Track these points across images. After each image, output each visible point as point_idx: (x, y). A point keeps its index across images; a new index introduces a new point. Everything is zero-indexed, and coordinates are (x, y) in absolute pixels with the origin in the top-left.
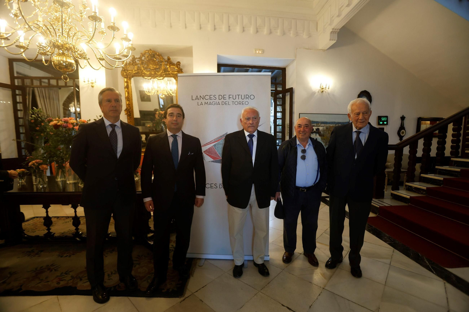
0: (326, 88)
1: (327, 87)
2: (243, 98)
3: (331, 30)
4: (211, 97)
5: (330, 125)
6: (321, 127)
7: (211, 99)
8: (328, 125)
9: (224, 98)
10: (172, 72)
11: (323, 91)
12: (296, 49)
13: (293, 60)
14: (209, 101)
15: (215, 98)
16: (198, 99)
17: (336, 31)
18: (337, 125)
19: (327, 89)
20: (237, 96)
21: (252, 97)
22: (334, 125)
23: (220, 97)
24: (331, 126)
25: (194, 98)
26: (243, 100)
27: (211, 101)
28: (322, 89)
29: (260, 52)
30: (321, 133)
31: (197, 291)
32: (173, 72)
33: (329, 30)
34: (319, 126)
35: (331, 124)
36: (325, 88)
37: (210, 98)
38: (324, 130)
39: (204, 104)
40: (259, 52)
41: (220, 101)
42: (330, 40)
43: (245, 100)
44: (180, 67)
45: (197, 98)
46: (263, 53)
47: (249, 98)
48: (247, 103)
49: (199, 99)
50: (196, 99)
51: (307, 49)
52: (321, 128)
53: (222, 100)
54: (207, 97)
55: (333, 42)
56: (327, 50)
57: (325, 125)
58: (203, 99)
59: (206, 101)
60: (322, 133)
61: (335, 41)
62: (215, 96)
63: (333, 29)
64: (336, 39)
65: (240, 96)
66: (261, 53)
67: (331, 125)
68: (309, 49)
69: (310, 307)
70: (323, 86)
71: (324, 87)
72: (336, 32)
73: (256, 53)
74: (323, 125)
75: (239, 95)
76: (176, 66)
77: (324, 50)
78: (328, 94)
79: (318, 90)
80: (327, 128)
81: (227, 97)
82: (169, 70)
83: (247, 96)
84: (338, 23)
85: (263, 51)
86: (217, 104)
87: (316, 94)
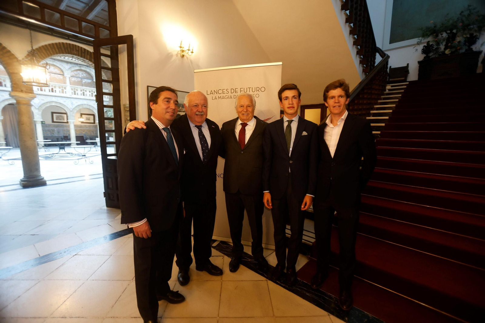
0: (188, 51)
2: (254, 90)
4: (224, 90)
7: (223, 93)
9: (236, 91)
14: (222, 95)
20: (248, 89)
21: (263, 89)
23: (232, 91)
25: (209, 92)
26: (254, 93)
27: (224, 95)
28: (183, 51)
39: (217, 98)
41: (232, 95)
43: (256, 93)
47: (260, 90)
48: (257, 96)
49: (213, 94)
50: (210, 94)
53: (234, 94)
54: (220, 92)
58: (217, 94)
59: (220, 95)
62: (227, 90)
65: (251, 89)
75: (249, 88)
79: (176, 53)
81: (238, 90)
83: (258, 89)
86: (229, 98)
87: (174, 58)
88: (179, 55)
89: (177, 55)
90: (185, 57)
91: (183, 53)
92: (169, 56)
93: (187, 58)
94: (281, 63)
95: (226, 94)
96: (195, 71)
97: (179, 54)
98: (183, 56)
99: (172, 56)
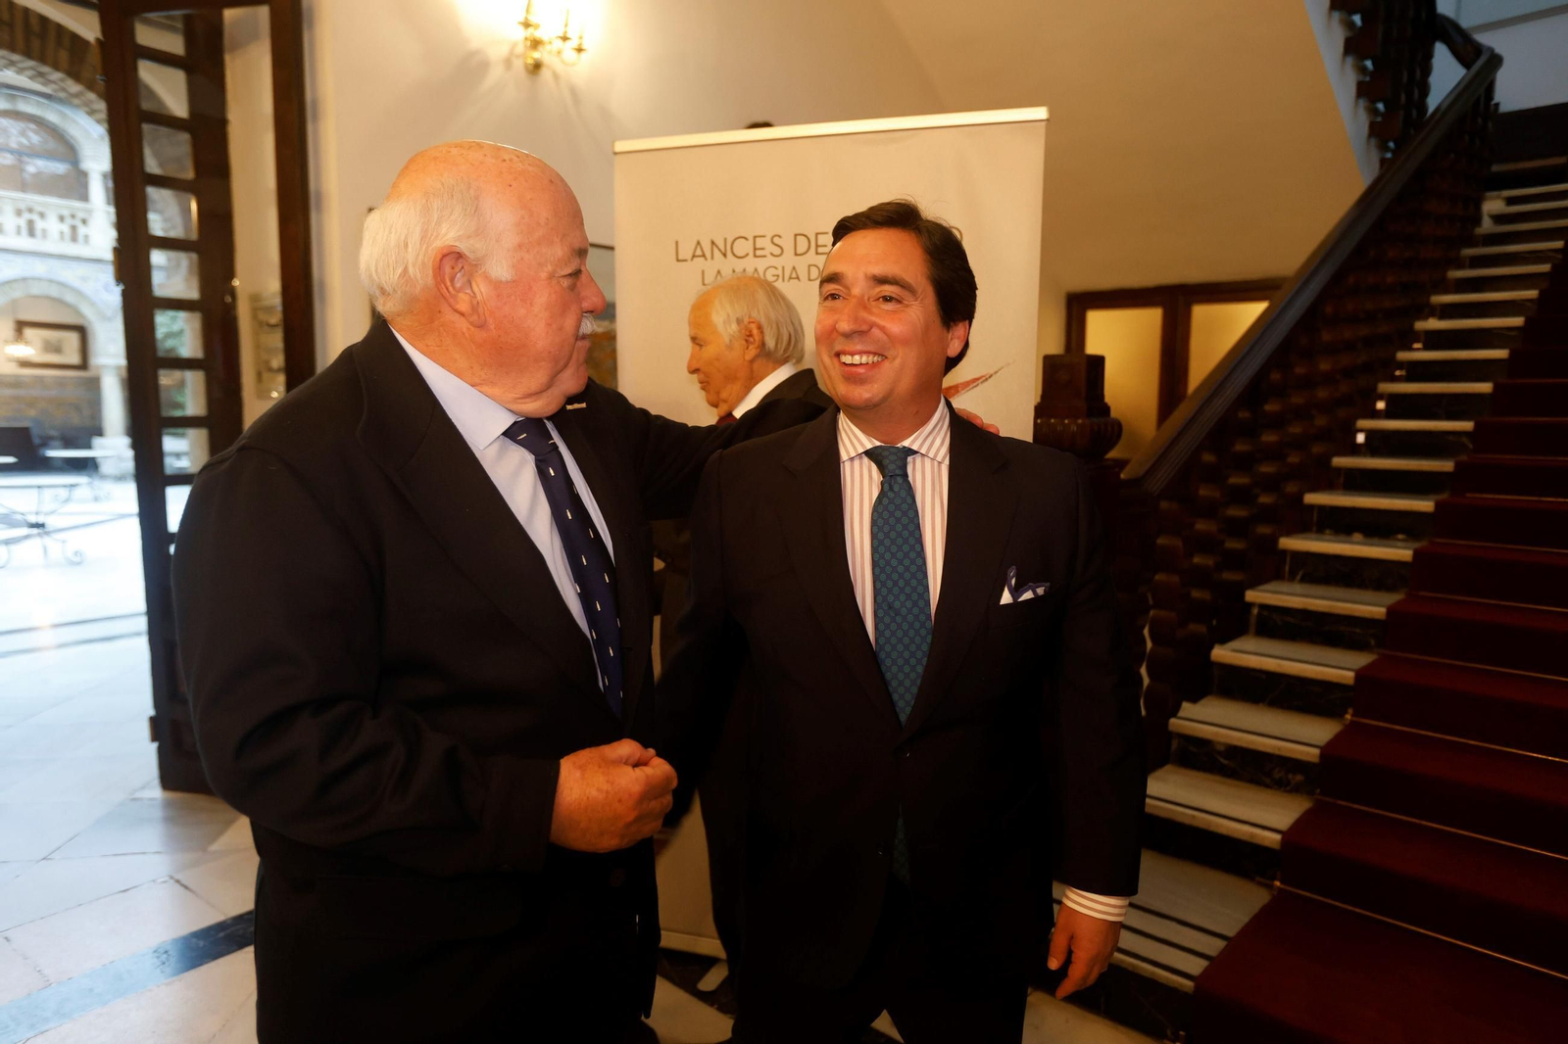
4: (760, 243)
7: (758, 253)
9: (817, 246)
15: (777, 251)
16: (704, 256)
23: (802, 244)
25: (686, 251)
27: (759, 266)
37: (755, 249)
45: (698, 253)
49: (708, 254)
50: (694, 256)
53: (808, 259)
54: (742, 247)
58: (725, 255)
62: (776, 240)
79: (504, 52)
86: (786, 280)
87: (496, 73)
88: (518, 64)
89: (508, 63)
90: (545, 73)
91: (536, 55)
92: (470, 67)
93: (556, 76)
94: (1041, 113)
95: (772, 261)
96: (620, 146)
97: (518, 56)
98: (537, 66)
99: (484, 66)
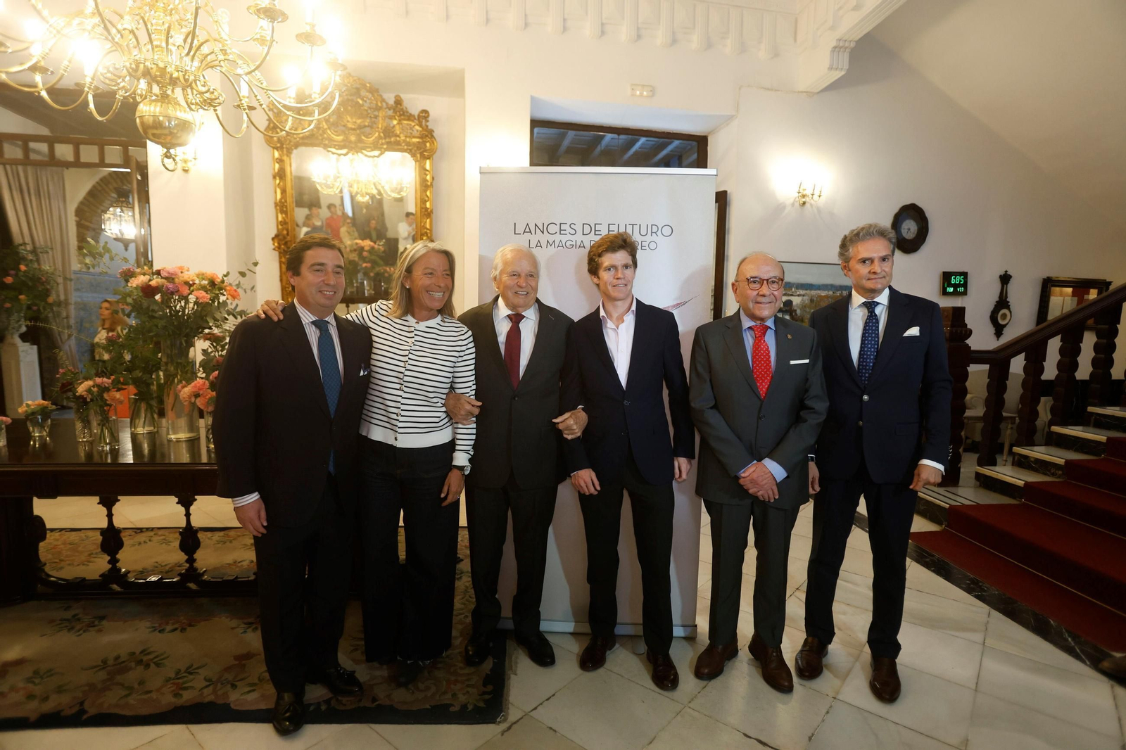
0: (813, 195)
1: (817, 193)
2: (643, 232)
3: (834, 44)
4: (562, 228)
5: (819, 292)
6: (797, 297)
7: (562, 232)
8: (813, 293)
9: (595, 231)
10: (406, 137)
11: (804, 203)
12: (740, 89)
13: (730, 118)
14: (557, 238)
15: (573, 232)
16: (530, 232)
17: (847, 45)
18: (838, 293)
19: (816, 197)
21: (667, 231)
22: (831, 293)
23: (587, 229)
24: (821, 296)
25: (520, 229)
26: (642, 238)
27: (564, 239)
28: (804, 196)
29: (645, 93)
30: (796, 314)
31: (535, 708)
32: (410, 137)
33: (829, 41)
34: (792, 295)
35: (824, 290)
36: (810, 196)
37: (560, 230)
38: (803, 307)
39: (544, 245)
40: (641, 94)
42: (831, 68)
43: (649, 239)
44: (427, 126)
45: (527, 230)
46: (653, 96)
47: (659, 233)
48: (653, 246)
49: (533, 232)
50: (524, 232)
51: (768, 89)
52: (796, 301)
54: (552, 229)
55: (838, 75)
56: (818, 93)
57: (808, 292)
58: (543, 233)
59: (551, 238)
60: (798, 312)
61: (843, 73)
62: (572, 226)
63: (839, 40)
64: (846, 66)
65: (636, 228)
66: (647, 96)
67: (823, 293)
68: (772, 90)
69: (810, 739)
70: (804, 190)
71: (808, 192)
72: (846, 48)
73: (633, 95)
74: (802, 292)
75: (633, 225)
76: (417, 122)
77: (810, 94)
78: (819, 210)
79: (792, 201)
80: (812, 301)
82: (398, 132)
83: (655, 229)
84: (852, 24)
85: (653, 91)
86: (578, 247)
87: (788, 210)
88: (797, 205)
89: (793, 204)
90: (807, 205)
91: (804, 200)
92: (780, 208)
93: (811, 205)
95: (569, 237)
97: (797, 201)
99: (784, 207)
